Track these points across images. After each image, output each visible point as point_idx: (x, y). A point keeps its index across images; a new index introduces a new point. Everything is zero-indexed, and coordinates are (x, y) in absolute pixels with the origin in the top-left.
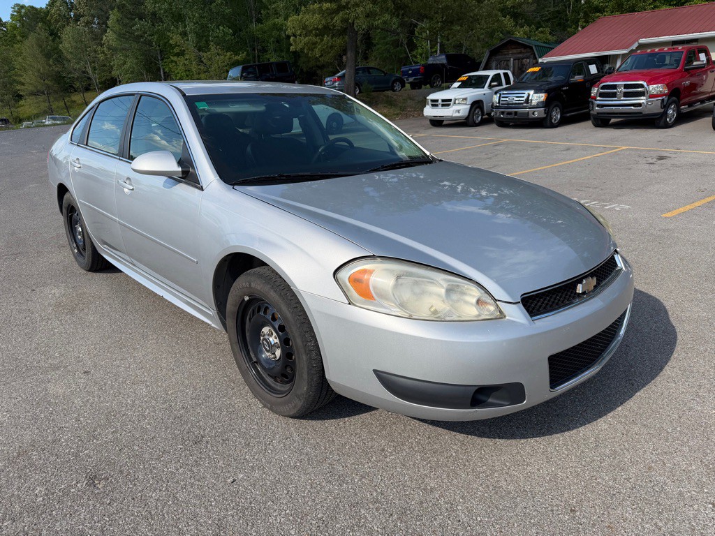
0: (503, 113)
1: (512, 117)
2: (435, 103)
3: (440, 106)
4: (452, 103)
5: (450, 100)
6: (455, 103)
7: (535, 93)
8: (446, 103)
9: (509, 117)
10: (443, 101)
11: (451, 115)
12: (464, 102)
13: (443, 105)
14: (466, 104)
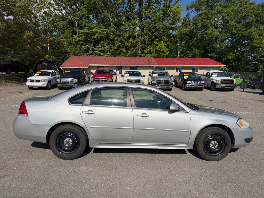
0: (63, 85)
1: (67, 86)
2: (32, 81)
3: (35, 82)
4: (40, 81)
5: (40, 80)
6: (42, 81)
7: (74, 79)
8: (38, 81)
9: (66, 86)
10: (36, 80)
11: (41, 85)
12: (46, 81)
13: (36, 82)
14: (46, 82)
